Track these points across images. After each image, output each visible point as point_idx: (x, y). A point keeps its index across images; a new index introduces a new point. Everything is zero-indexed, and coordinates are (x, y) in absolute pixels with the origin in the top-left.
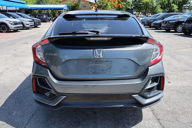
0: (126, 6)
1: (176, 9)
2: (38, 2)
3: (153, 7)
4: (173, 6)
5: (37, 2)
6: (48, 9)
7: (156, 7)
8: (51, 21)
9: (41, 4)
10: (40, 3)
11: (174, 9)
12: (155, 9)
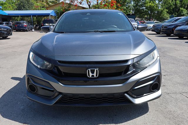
0: (126, 11)
1: (186, 14)
2: (20, 8)
3: (158, 12)
4: (182, 11)
5: (18, 7)
6: (31, 16)
7: (162, 11)
8: (33, 30)
9: (23, 10)
10: (21, 8)
11: (184, 14)
12: (161, 14)
